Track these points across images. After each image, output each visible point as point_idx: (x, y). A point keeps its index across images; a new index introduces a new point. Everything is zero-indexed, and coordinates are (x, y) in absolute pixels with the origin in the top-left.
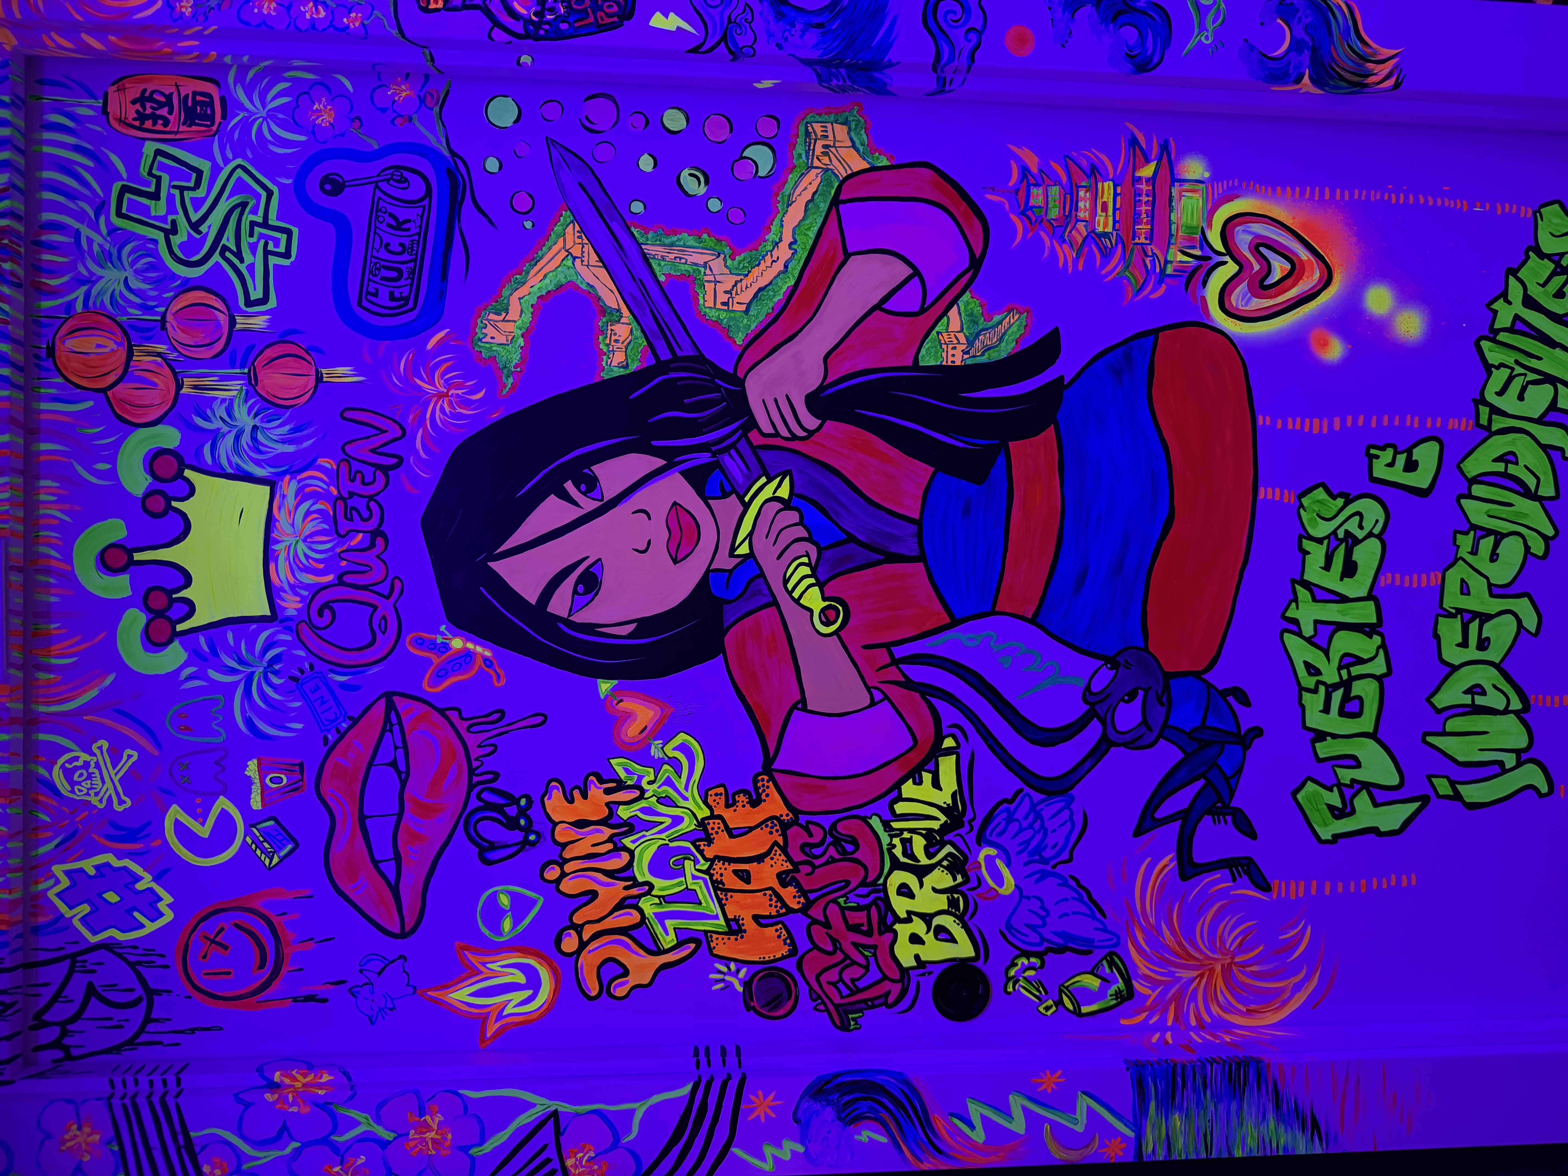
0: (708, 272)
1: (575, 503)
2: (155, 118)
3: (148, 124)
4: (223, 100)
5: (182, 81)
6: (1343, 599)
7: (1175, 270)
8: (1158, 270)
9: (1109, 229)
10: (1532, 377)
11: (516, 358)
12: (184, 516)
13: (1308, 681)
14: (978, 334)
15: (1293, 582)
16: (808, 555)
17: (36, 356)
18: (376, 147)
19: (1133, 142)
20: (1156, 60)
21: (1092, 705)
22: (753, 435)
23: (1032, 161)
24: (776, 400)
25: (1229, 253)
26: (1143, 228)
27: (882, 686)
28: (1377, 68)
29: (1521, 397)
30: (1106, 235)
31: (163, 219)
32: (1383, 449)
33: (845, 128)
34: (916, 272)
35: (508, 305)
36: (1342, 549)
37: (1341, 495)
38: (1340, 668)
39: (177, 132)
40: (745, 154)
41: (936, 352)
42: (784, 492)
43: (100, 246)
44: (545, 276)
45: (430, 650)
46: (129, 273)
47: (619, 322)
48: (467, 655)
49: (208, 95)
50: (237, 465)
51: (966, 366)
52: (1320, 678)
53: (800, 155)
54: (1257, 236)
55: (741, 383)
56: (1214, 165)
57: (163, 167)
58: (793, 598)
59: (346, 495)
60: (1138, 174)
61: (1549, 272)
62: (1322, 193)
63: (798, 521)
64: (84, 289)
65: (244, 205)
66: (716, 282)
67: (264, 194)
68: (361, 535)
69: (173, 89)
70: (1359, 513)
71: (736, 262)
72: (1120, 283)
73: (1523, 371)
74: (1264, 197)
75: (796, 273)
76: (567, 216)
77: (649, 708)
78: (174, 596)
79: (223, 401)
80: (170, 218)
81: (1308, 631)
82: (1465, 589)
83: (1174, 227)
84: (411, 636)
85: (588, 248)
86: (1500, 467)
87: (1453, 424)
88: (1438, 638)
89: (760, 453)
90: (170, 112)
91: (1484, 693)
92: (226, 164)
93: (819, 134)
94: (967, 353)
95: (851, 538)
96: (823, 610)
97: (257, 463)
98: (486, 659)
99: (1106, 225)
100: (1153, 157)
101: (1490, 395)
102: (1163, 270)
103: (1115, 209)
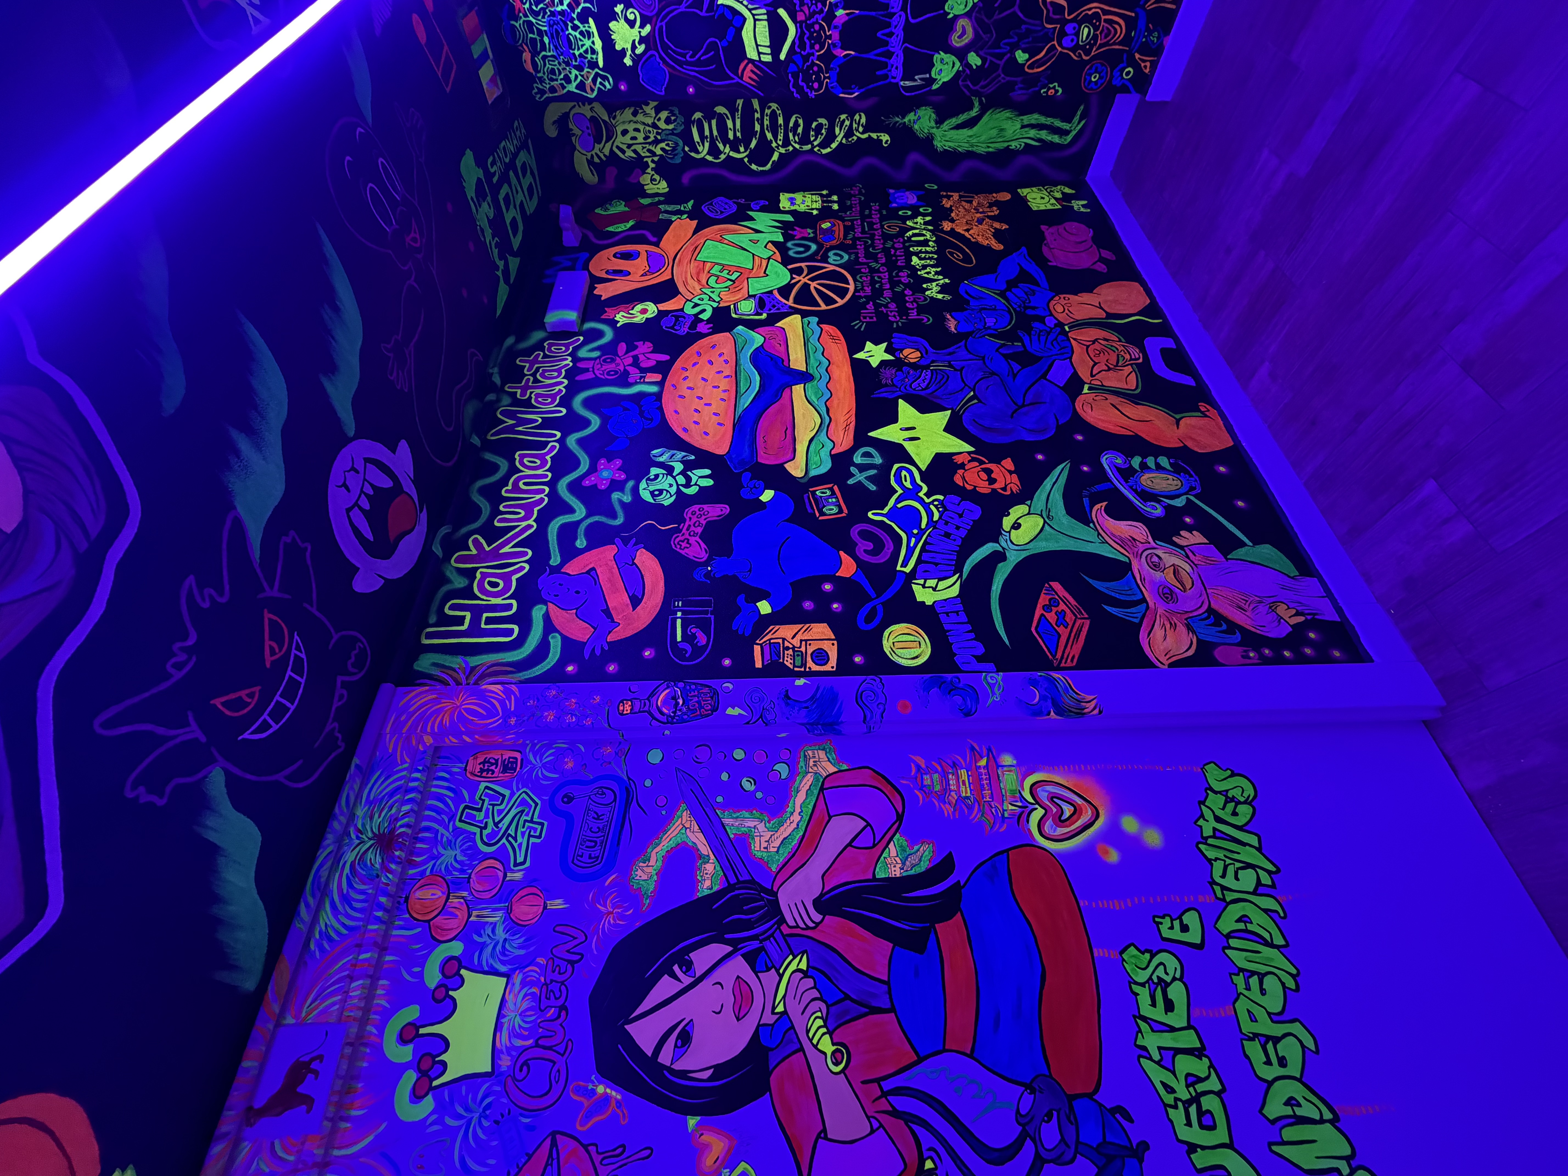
0: (756, 831)
1: (679, 980)
2: (488, 771)
3: (484, 774)
4: (522, 760)
5: (504, 752)
6: (1172, 1029)
7: (1009, 815)
8: (1000, 815)
9: (969, 794)
10: (1238, 865)
11: (652, 888)
12: (454, 1000)
13: (1169, 1099)
14: (907, 858)
15: (1135, 1017)
16: (820, 1011)
17: (399, 902)
18: (592, 777)
19: (972, 749)
20: (973, 710)
21: (1023, 1125)
22: (784, 928)
23: (922, 763)
24: (796, 904)
25: (1037, 803)
26: (987, 793)
27: (876, 1115)
28: (1088, 705)
29: (1237, 879)
30: (967, 798)
31: (481, 822)
32: (1163, 917)
33: (824, 752)
34: (868, 824)
35: (650, 857)
36: (1159, 991)
37: (1147, 951)
38: (1187, 1086)
39: (498, 777)
40: (774, 768)
41: (885, 869)
42: (803, 966)
43: (447, 838)
44: (670, 840)
45: (583, 1095)
46: (458, 852)
47: (708, 862)
48: (606, 1097)
49: (516, 758)
50: (491, 965)
51: (903, 877)
52: (1175, 1095)
53: (802, 767)
54: (1050, 793)
55: (775, 894)
56: (1016, 757)
57: (487, 795)
58: (813, 1044)
59: (548, 982)
60: (979, 764)
61: (1223, 802)
62: (1080, 768)
63: (813, 985)
64: (433, 862)
65: (522, 811)
66: (760, 836)
67: (533, 805)
68: (553, 1009)
69: (500, 756)
70: (1161, 964)
71: (771, 825)
72: (981, 824)
73: (1232, 862)
74: (1049, 772)
75: (804, 829)
76: (684, 806)
77: (720, 1140)
78: (437, 1059)
79: (492, 923)
80: (485, 821)
81: (1156, 1056)
82: (1253, 1019)
83: (1003, 791)
84: (575, 1084)
85: (694, 823)
86: (1241, 926)
87: (1201, 899)
88: (1248, 1057)
89: (788, 939)
90: (496, 768)
91: (1299, 1105)
92: (517, 791)
93: (811, 756)
94: (903, 869)
95: (847, 997)
96: (833, 1053)
97: (503, 963)
98: (617, 1101)
99: (966, 793)
100: (984, 754)
101: (1217, 878)
102: (1003, 815)
103: (970, 784)
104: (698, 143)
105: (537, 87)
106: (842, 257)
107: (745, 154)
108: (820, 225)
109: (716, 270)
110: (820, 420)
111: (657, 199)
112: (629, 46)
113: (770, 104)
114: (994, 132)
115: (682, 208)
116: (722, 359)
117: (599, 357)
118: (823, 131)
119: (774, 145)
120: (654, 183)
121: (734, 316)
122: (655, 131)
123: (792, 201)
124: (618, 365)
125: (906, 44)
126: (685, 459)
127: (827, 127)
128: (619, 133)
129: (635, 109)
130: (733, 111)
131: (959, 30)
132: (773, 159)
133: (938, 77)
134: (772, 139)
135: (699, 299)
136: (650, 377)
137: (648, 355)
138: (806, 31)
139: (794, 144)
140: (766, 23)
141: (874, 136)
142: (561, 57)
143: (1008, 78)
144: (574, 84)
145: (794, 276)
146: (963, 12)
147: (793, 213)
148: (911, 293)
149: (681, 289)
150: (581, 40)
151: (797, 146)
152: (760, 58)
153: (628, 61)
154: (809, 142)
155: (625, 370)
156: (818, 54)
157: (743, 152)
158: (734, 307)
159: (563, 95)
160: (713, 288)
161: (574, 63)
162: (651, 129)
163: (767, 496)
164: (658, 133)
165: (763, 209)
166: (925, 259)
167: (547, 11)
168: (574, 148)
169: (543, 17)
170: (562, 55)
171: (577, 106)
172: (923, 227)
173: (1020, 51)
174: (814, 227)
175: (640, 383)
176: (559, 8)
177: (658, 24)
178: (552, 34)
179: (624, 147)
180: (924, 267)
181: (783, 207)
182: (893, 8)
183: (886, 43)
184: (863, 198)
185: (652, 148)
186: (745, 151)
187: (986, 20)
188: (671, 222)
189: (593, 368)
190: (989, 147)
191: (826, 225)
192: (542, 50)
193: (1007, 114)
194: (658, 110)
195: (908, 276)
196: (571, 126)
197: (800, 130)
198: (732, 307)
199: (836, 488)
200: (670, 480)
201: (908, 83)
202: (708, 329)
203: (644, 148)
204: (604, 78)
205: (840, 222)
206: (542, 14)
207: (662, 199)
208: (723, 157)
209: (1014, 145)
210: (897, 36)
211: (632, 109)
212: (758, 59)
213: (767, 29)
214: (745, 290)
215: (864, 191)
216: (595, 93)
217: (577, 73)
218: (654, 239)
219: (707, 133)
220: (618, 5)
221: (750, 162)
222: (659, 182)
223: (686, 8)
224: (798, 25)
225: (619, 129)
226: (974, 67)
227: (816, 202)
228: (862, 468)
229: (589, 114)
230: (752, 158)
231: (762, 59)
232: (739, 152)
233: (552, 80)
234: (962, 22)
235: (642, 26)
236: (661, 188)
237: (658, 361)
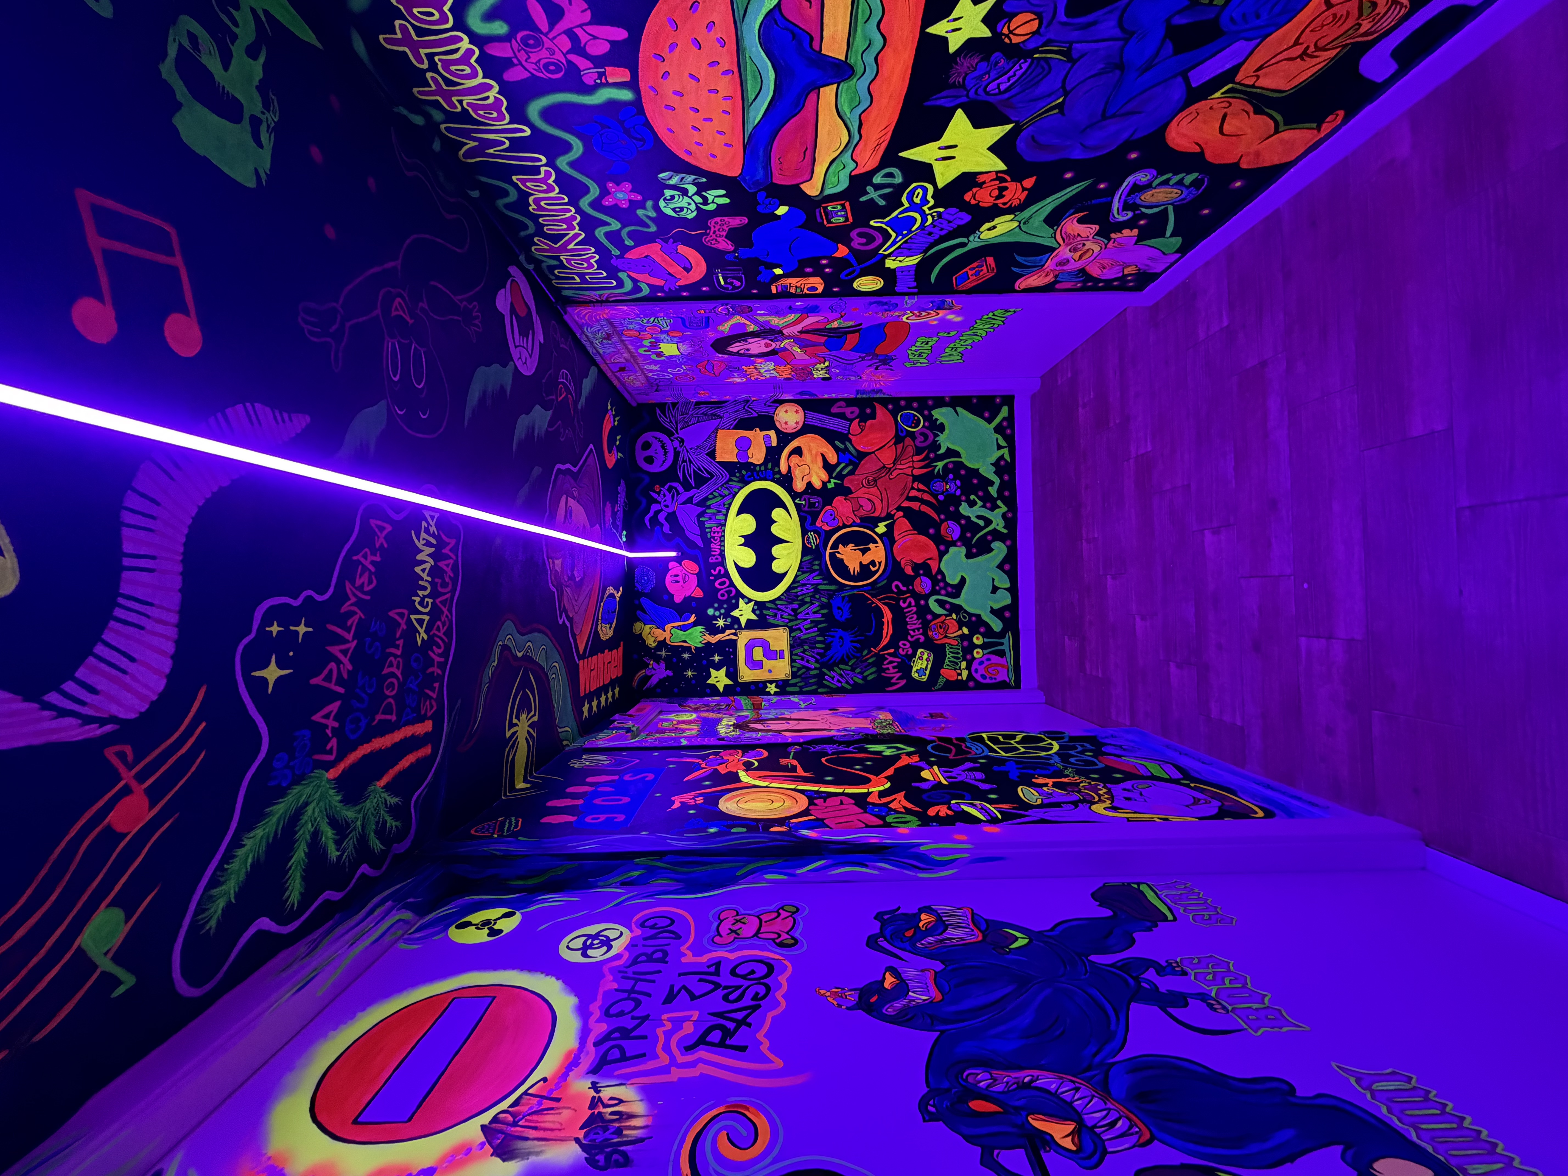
110: (847, 138)
124: (551, 51)
126: (696, 181)
136: (612, 75)
155: (569, 62)
163: (782, 210)
175: (603, 85)
189: (517, 58)
199: (847, 205)
200: (686, 199)
228: (877, 187)
237: (613, 43)
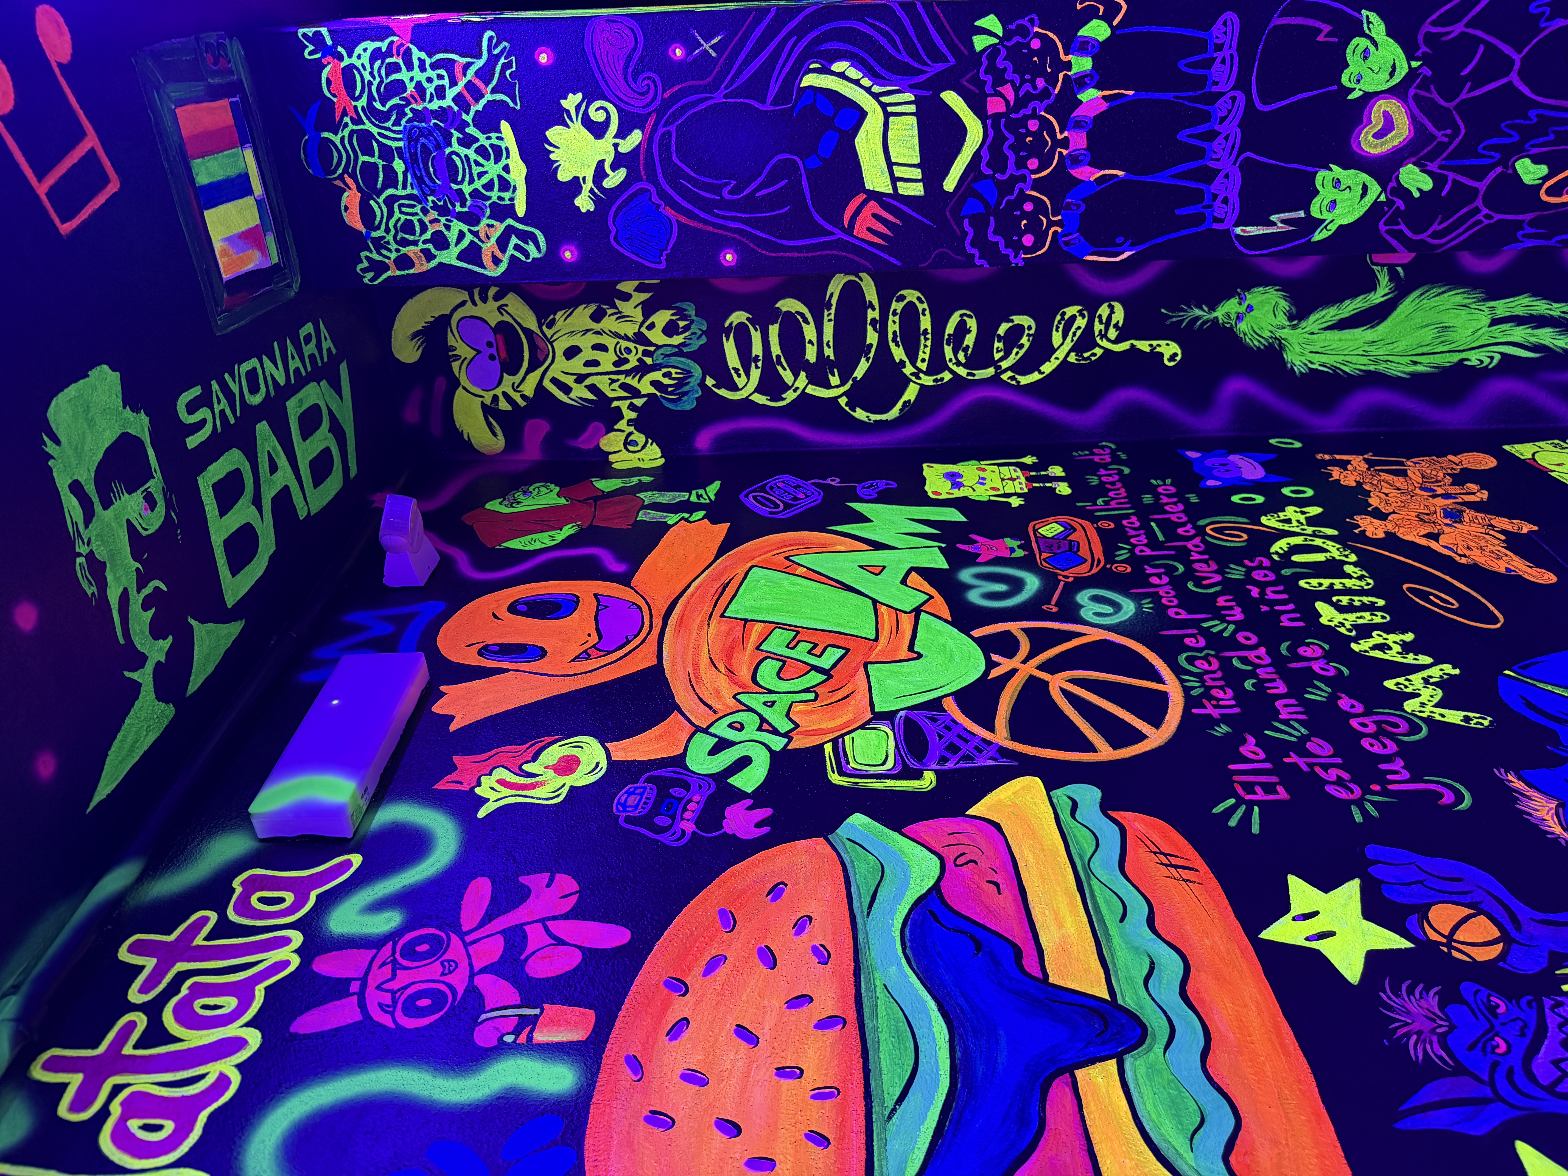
104: (736, 370)
105: (367, 258)
106: (1117, 607)
107: (842, 390)
108: (1035, 531)
109: (777, 642)
111: (635, 480)
112: (589, 173)
113: (903, 292)
114: (1428, 334)
115: (694, 498)
116: (806, 940)
117: (393, 936)
118: (1024, 340)
119: (908, 370)
120: (631, 448)
121: (835, 778)
122: (641, 348)
123: (954, 479)
124: (450, 967)
125: (1248, 154)
127: (1032, 332)
128: (559, 353)
129: (599, 307)
130: (818, 308)
131: (1377, 121)
132: (905, 398)
133: (1327, 216)
134: (905, 358)
135: (730, 726)
136: (555, 1023)
137: (559, 928)
138: (1007, 134)
139: (954, 368)
140: (913, 120)
141: (1144, 346)
142: (430, 198)
143: (1497, 217)
144: (455, 251)
145: (995, 658)
146: (1386, 87)
147: (961, 504)
148: (1360, 708)
149: (682, 695)
150: (477, 164)
151: (962, 372)
152: (895, 188)
153: (584, 203)
154: (990, 362)
155: (472, 991)
156: (1033, 176)
157: (837, 387)
158: (835, 749)
159: (428, 271)
160: (771, 692)
161: (458, 209)
162: (631, 345)
164: (646, 353)
165: (885, 498)
166: (1350, 609)
167: (407, 110)
168: (456, 383)
169: (397, 123)
170: (433, 193)
171: (469, 303)
172: (1310, 530)
173: (1527, 161)
174: (1021, 534)
175: (515, 1048)
176: (435, 105)
177: (661, 130)
178: (413, 156)
179: (569, 381)
180: (1364, 631)
181: (934, 493)
182: (1216, 83)
183: (1201, 153)
184: (1127, 471)
185: (632, 381)
186: (843, 384)
187: (1441, 102)
188: (666, 527)
189: (364, 981)
190: (1415, 363)
191: (1051, 529)
192: (385, 187)
193: (1455, 297)
194: (648, 309)
195: (1328, 657)
196: (451, 341)
197: (970, 340)
198: (828, 748)
201: (1254, 230)
202: (758, 825)
203: (613, 381)
204: (525, 237)
205: (1087, 524)
206: (394, 118)
207: (647, 479)
208: (790, 396)
209: (1474, 359)
210: (1227, 138)
211: (593, 307)
212: (890, 191)
213: (916, 132)
214: (860, 700)
215: (1124, 456)
216: (503, 267)
217: (465, 228)
218: (619, 568)
219: (757, 349)
220: (571, 95)
221: (852, 405)
222: (644, 447)
223: (725, 96)
224: (989, 122)
225: (561, 346)
226: (1416, 194)
227: (1012, 479)
229: (494, 319)
230: (856, 397)
231: (901, 192)
232: (828, 386)
233: (404, 243)
234: (1382, 106)
235: (622, 133)
236: (646, 458)
237: (589, 953)
